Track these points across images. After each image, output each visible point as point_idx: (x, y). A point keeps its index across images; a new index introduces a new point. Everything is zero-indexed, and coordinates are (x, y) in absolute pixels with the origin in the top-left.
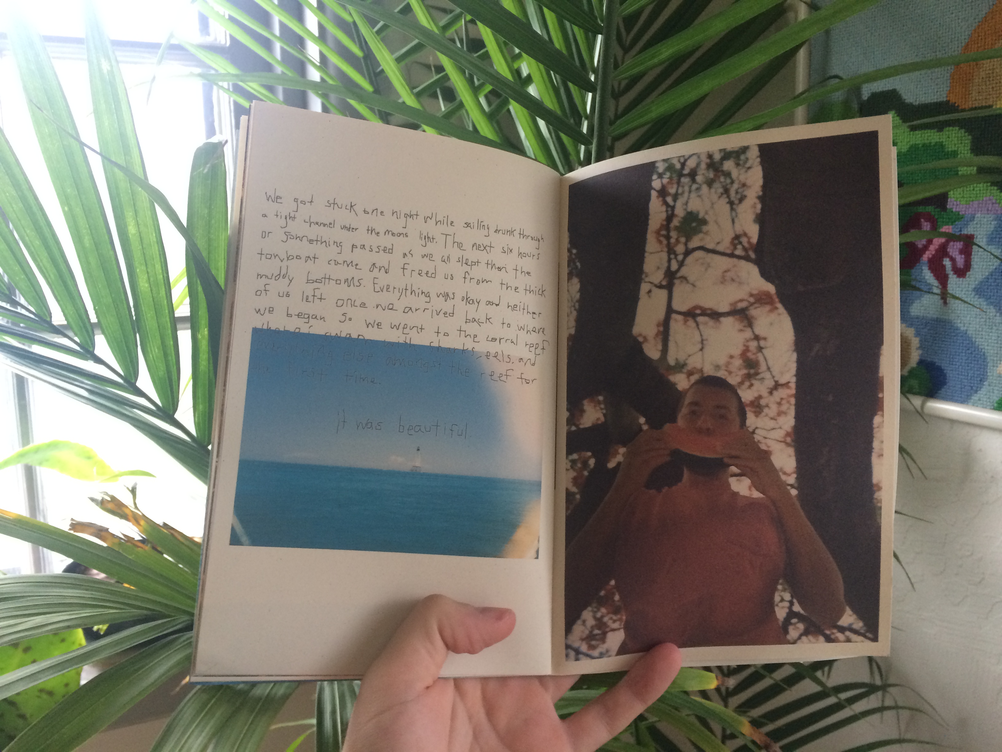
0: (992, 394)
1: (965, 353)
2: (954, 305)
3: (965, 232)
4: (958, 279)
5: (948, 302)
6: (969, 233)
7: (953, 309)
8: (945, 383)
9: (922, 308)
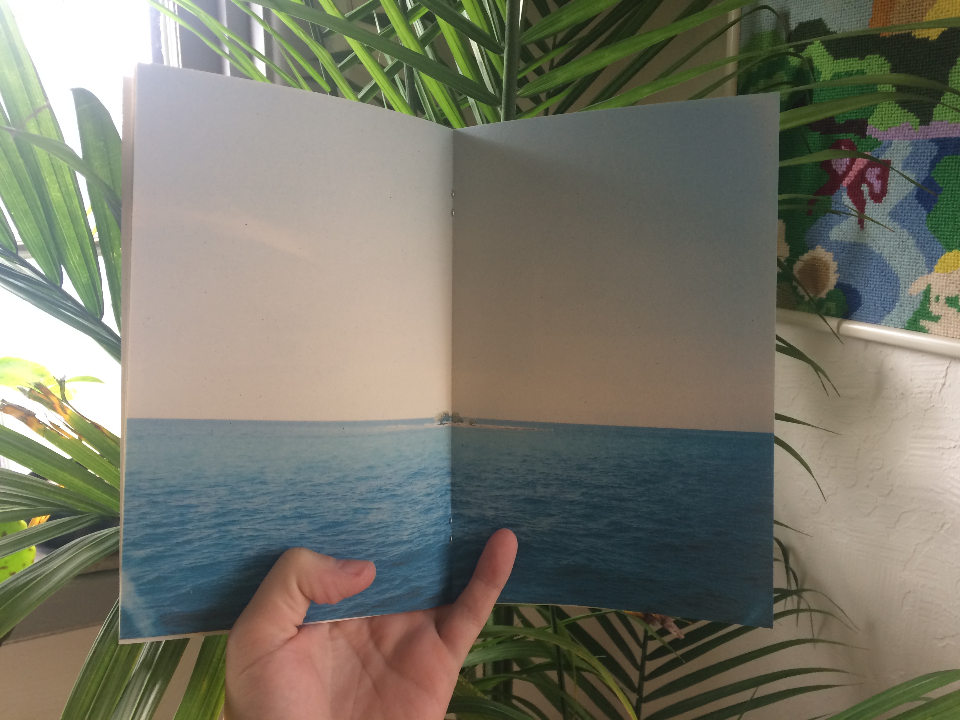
0: (903, 314)
1: (880, 275)
2: (870, 229)
3: (882, 158)
4: (874, 204)
5: (865, 226)
6: (886, 159)
7: (869, 233)
8: (860, 305)
9: (841, 233)
